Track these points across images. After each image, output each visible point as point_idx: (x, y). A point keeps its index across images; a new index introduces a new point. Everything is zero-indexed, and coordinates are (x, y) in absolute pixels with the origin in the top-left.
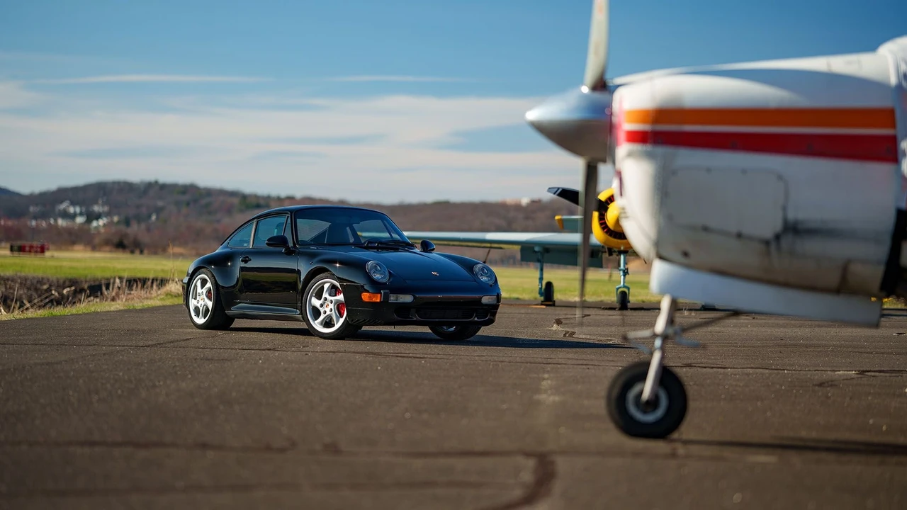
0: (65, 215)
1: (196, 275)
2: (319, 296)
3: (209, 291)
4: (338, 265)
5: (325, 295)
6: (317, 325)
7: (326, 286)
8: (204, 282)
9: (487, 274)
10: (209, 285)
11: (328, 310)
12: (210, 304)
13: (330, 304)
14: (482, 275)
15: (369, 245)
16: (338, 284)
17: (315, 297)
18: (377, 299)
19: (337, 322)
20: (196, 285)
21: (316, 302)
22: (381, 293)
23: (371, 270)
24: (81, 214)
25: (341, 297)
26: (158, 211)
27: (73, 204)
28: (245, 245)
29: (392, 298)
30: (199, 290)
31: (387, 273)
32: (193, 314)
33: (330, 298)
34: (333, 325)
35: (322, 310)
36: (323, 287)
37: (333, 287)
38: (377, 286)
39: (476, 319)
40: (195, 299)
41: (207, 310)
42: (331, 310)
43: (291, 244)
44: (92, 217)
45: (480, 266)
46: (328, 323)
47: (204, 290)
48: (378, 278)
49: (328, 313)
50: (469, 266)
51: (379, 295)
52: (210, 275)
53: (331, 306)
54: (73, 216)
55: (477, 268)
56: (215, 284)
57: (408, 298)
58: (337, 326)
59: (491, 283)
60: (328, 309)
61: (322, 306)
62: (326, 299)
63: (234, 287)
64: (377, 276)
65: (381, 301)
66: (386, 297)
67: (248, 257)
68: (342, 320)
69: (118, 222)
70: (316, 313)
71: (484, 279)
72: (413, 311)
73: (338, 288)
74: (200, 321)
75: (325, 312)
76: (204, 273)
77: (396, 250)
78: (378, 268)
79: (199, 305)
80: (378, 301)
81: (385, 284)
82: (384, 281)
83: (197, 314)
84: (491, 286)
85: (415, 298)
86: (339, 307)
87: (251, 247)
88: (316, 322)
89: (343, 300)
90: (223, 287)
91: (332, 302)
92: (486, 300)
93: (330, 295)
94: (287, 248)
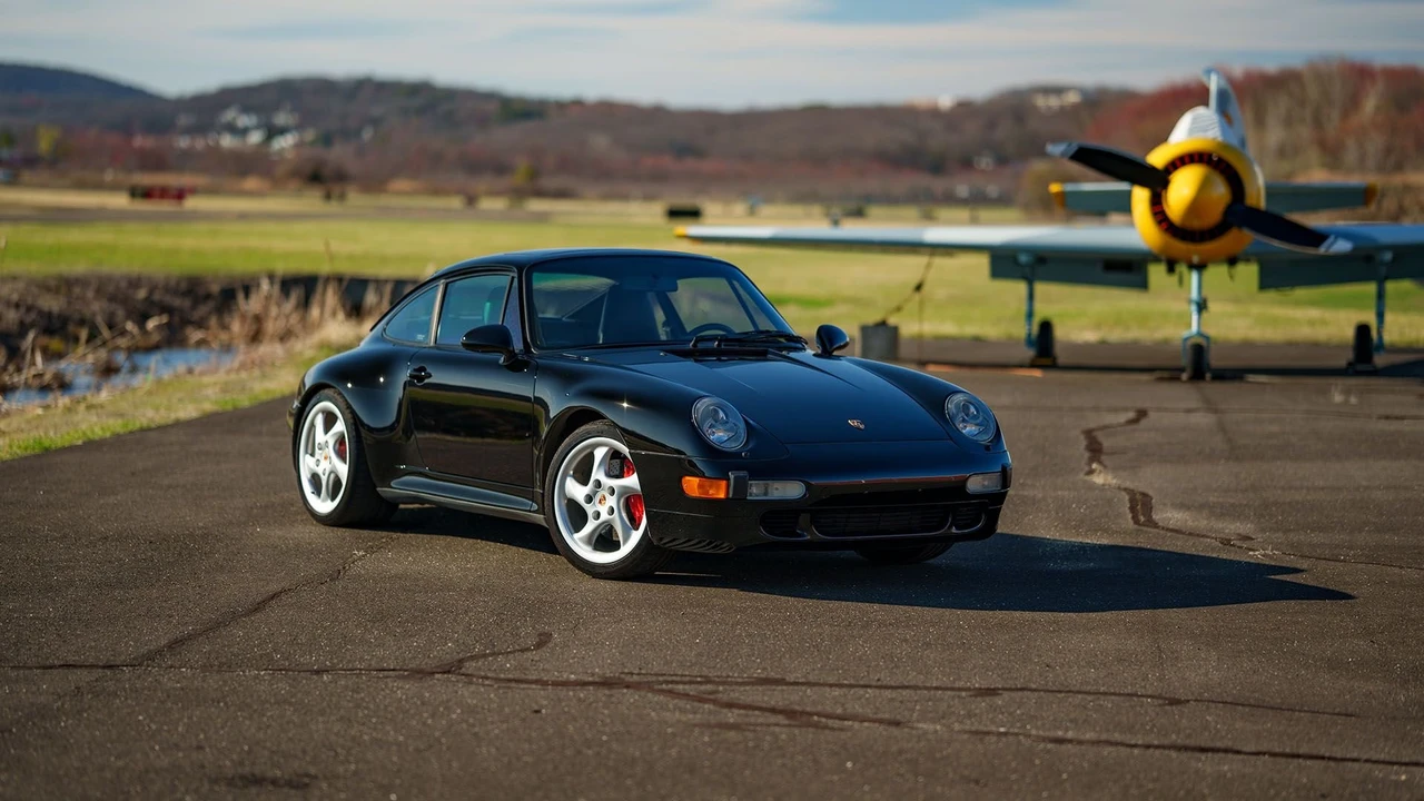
0: (232, 129)
1: (312, 402)
2: (583, 476)
3: (340, 441)
4: (625, 405)
5: (598, 474)
6: (578, 543)
7: (599, 453)
8: (330, 420)
9: (975, 417)
10: (340, 426)
11: (604, 511)
12: (343, 470)
13: (607, 496)
14: (964, 421)
15: (700, 346)
16: (625, 450)
17: (574, 477)
18: (720, 492)
19: (626, 540)
20: (313, 425)
21: (577, 491)
22: (728, 479)
23: (704, 420)
24: (257, 127)
25: (632, 481)
26: (375, 122)
27: (246, 110)
28: (420, 337)
29: (754, 490)
30: (320, 436)
31: (742, 425)
32: (307, 488)
33: (608, 482)
34: (615, 546)
35: (590, 509)
36: (591, 457)
37: (615, 454)
38: (719, 460)
39: (954, 530)
40: (312, 455)
41: (337, 482)
42: (611, 511)
43: (518, 346)
44: (273, 132)
45: (958, 398)
46: (605, 540)
47: (330, 438)
48: (719, 438)
49: (604, 516)
50: (934, 397)
51: (724, 483)
52: (343, 406)
53: (612, 501)
54: (244, 132)
55: (951, 405)
56: (355, 424)
57: (792, 490)
58: (625, 550)
59: (985, 439)
60: (605, 509)
61: (589, 499)
62: (598, 484)
63: (392, 428)
64: (718, 436)
65: (727, 498)
66: (741, 487)
67: (423, 369)
68: (636, 536)
69: (312, 143)
70: (577, 516)
71: (969, 430)
72: (804, 519)
73: (625, 457)
74: (324, 506)
75: (598, 515)
76: (331, 401)
77: (761, 356)
78: (722, 414)
79: (319, 471)
80: (722, 496)
81: (737, 455)
82: (734, 446)
83: (317, 490)
84: (987, 448)
85: (809, 487)
86: (630, 503)
87: (432, 344)
88: (576, 536)
89: (639, 488)
90: (371, 430)
91: (612, 492)
92: (976, 484)
93: (609, 475)
94: (511, 355)
